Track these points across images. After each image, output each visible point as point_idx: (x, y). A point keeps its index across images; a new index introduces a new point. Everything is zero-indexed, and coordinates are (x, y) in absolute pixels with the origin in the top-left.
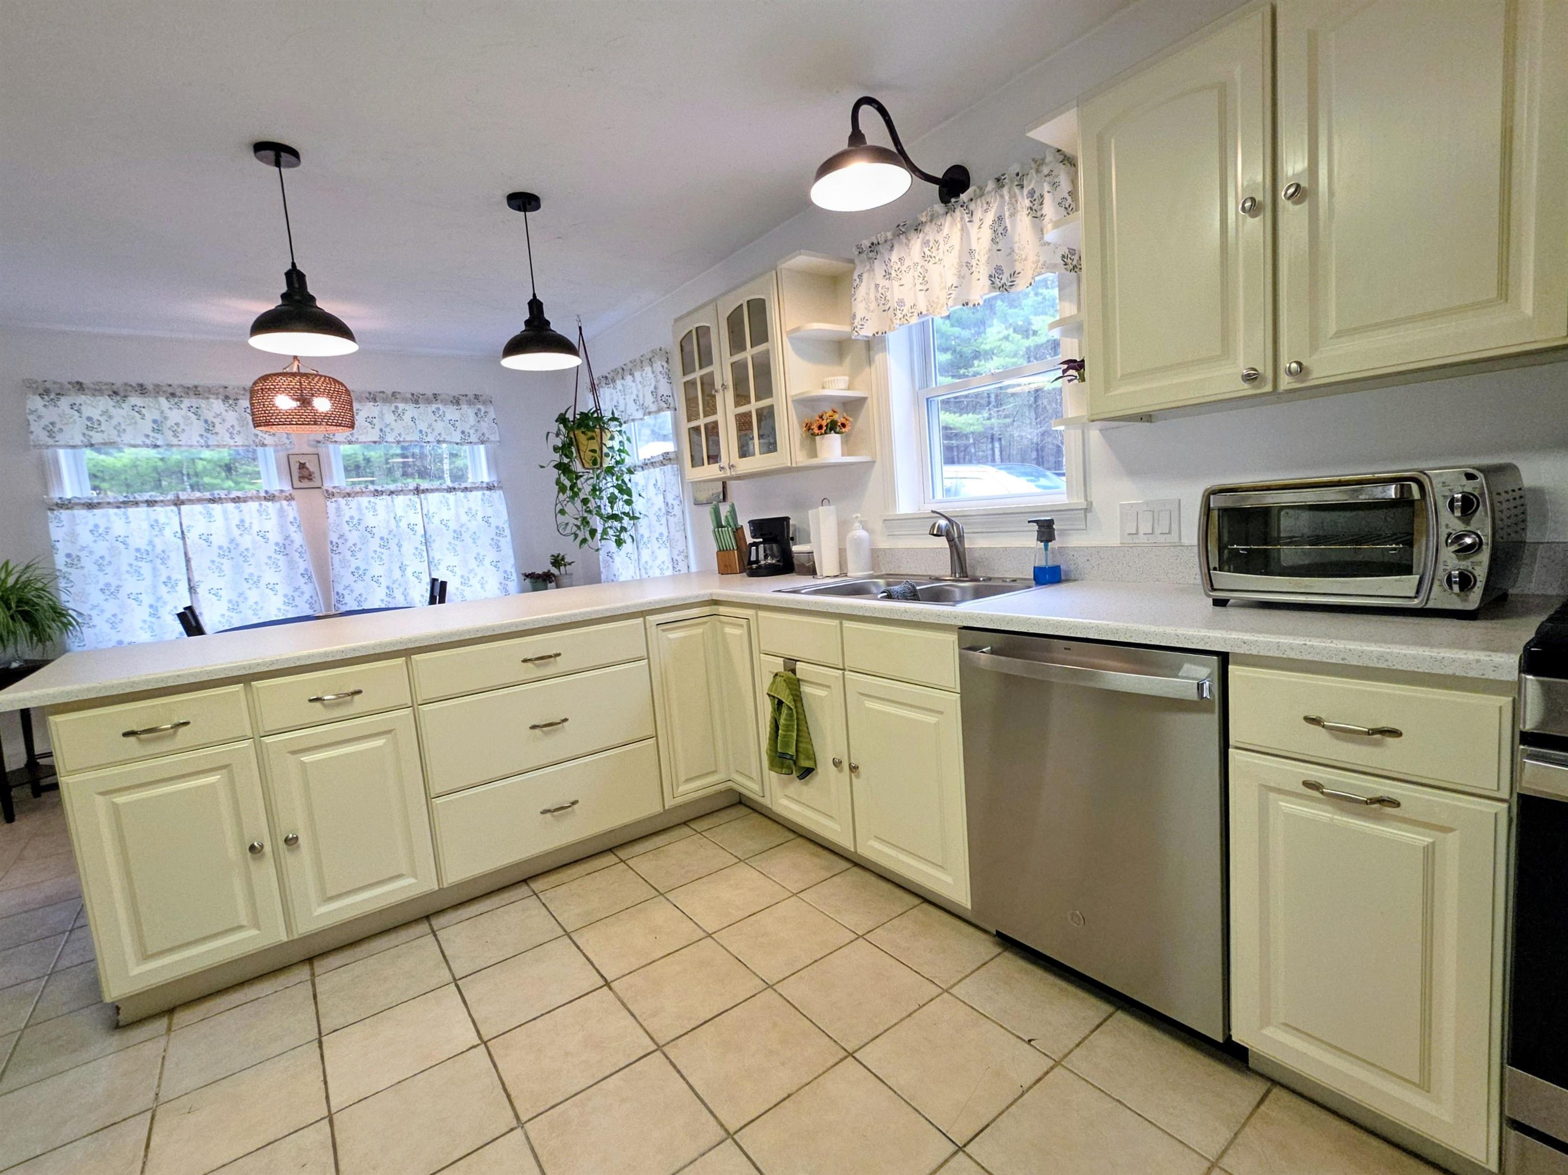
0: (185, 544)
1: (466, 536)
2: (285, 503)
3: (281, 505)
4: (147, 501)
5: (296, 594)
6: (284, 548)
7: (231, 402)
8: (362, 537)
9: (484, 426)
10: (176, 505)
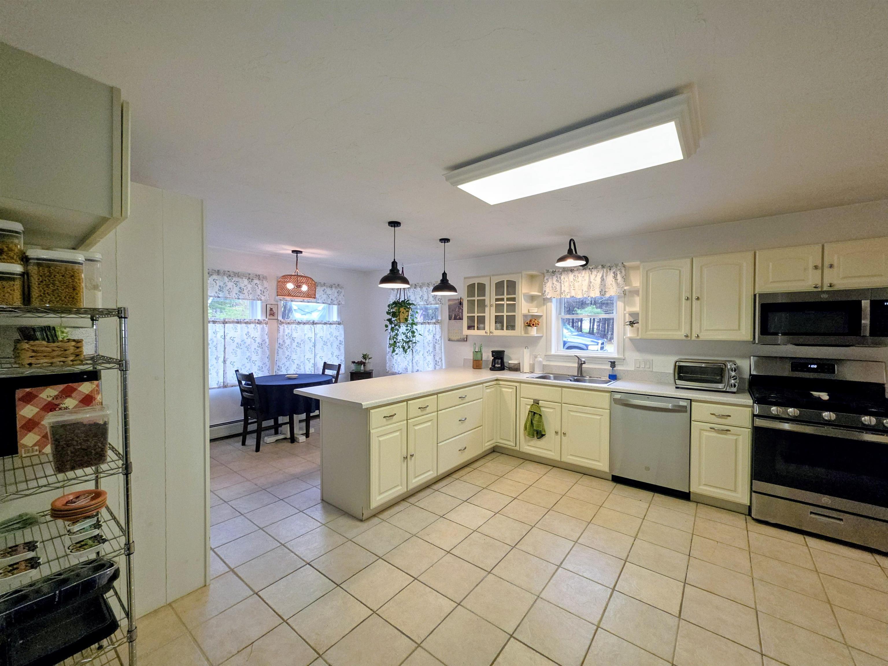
0: (225, 341)
1: (329, 344)
2: (265, 325)
3: (263, 326)
4: (213, 321)
5: (263, 366)
6: (261, 345)
7: (250, 280)
8: (291, 342)
9: (341, 297)
10: (223, 323)
